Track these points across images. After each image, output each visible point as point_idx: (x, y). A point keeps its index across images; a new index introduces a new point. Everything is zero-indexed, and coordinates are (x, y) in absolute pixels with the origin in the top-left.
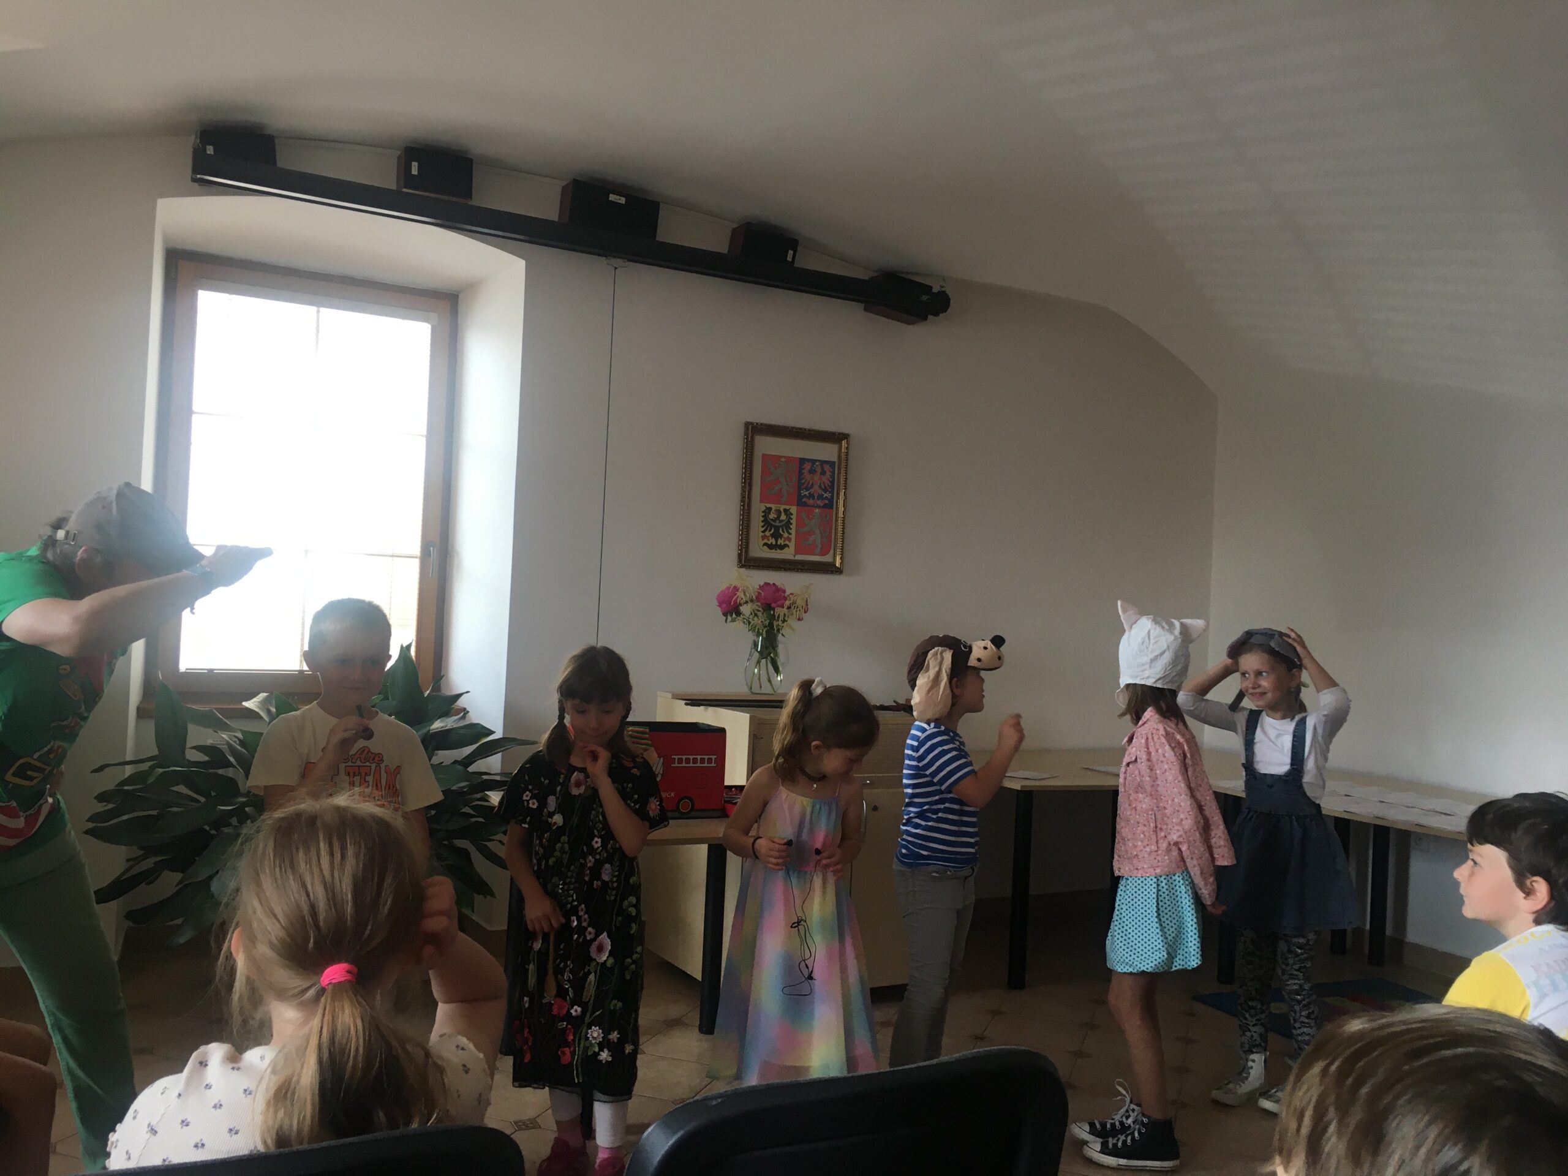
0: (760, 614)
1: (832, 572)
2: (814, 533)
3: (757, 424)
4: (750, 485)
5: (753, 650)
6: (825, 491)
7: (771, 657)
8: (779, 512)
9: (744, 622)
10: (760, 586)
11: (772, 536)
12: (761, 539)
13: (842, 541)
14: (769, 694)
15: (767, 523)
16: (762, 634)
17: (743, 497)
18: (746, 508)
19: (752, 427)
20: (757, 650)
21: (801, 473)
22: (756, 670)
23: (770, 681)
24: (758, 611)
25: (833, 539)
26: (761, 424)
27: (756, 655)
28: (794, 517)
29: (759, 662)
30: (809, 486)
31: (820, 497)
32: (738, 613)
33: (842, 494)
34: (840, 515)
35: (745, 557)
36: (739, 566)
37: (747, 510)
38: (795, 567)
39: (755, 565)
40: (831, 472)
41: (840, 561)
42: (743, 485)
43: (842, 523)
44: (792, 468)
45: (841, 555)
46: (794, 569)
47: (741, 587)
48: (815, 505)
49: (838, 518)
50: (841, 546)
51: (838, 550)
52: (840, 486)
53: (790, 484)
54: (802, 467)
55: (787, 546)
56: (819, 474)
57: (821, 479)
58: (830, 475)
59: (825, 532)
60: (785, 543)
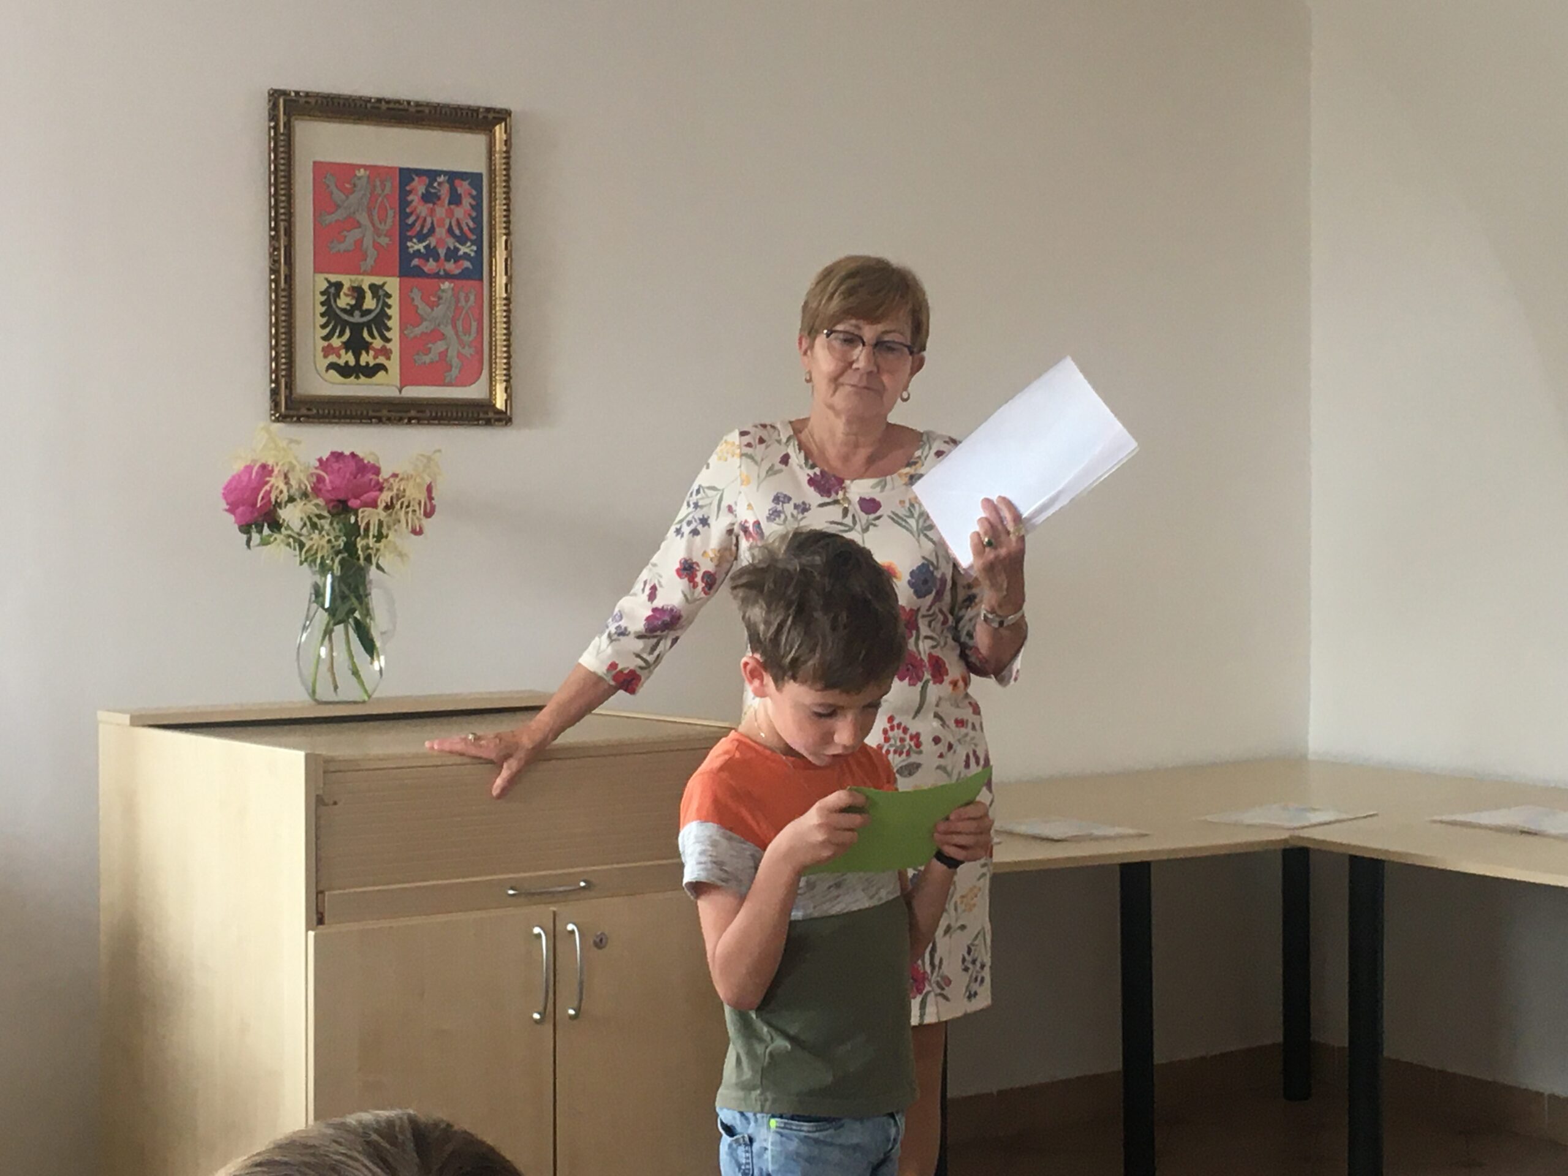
0: (325, 524)
1: (488, 423)
2: (443, 337)
3: (297, 93)
4: (289, 233)
5: (315, 606)
6: (462, 239)
7: (356, 621)
8: (358, 293)
9: (289, 545)
10: (320, 460)
11: (347, 346)
12: (320, 354)
13: (508, 352)
14: (355, 703)
15: (333, 318)
16: (331, 569)
17: (275, 261)
18: (283, 286)
19: (285, 101)
20: (323, 606)
21: (404, 203)
22: (323, 652)
23: (356, 673)
24: (320, 517)
25: (486, 345)
26: (307, 94)
27: (322, 618)
28: (394, 301)
29: (328, 632)
30: (425, 231)
31: (452, 255)
32: (276, 526)
33: (500, 246)
34: (500, 293)
35: (286, 398)
36: (273, 418)
37: (284, 290)
38: (403, 415)
39: (309, 413)
40: (473, 197)
41: (505, 396)
42: (273, 233)
43: (505, 311)
44: (383, 190)
45: (505, 381)
46: (401, 419)
47: (277, 464)
48: (442, 273)
49: (495, 300)
50: (505, 364)
51: (497, 372)
52: (495, 228)
53: (381, 227)
54: (408, 188)
55: (381, 367)
56: (447, 202)
57: (451, 214)
58: (470, 204)
59: (467, 332)
60: (378, 361)
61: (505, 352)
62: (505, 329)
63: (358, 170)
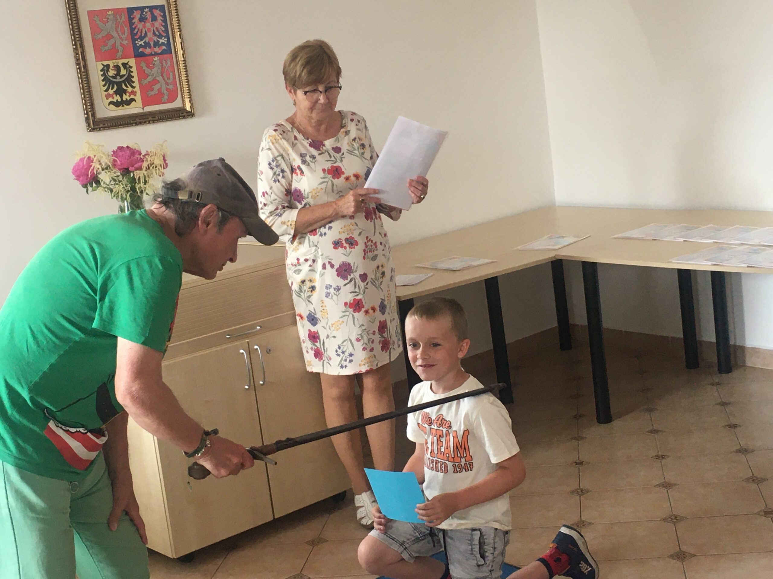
0: (119, 180)
1: (184, 117)
2: (158, 82)
4: (82, 46)
6: (160, 36)
8: (117, 68)
9: (106, 191)
10: (113, 151)
15: (108, 81)
17: (78, 60)
18: (83, 70)
24: (117, 177)
25: (178, 85)
32: (98, 182)
33: (177, 37)
34: (181, 59)
35: (93, 121)
36: (88, 130)
37: (84, 72)
38: (145, 120)
39: (104, 126)
41: (190, 104)
42: (74, 47)
43: (184, 66)
45: (189, 98)
46: (145, 122)
49: (179, 62)
50: (188, 90)
51: (185, 94)
52: (174, 29)
53: (123, 36)
54: (132, 17)
55: (133, 100)
56: (150, 20)
57: (153, 25)
58: (161, 20)
59: (169, 78)
60: (131, 97)
61: (187, 85)
62: (185, 74)
63: (108, 12)
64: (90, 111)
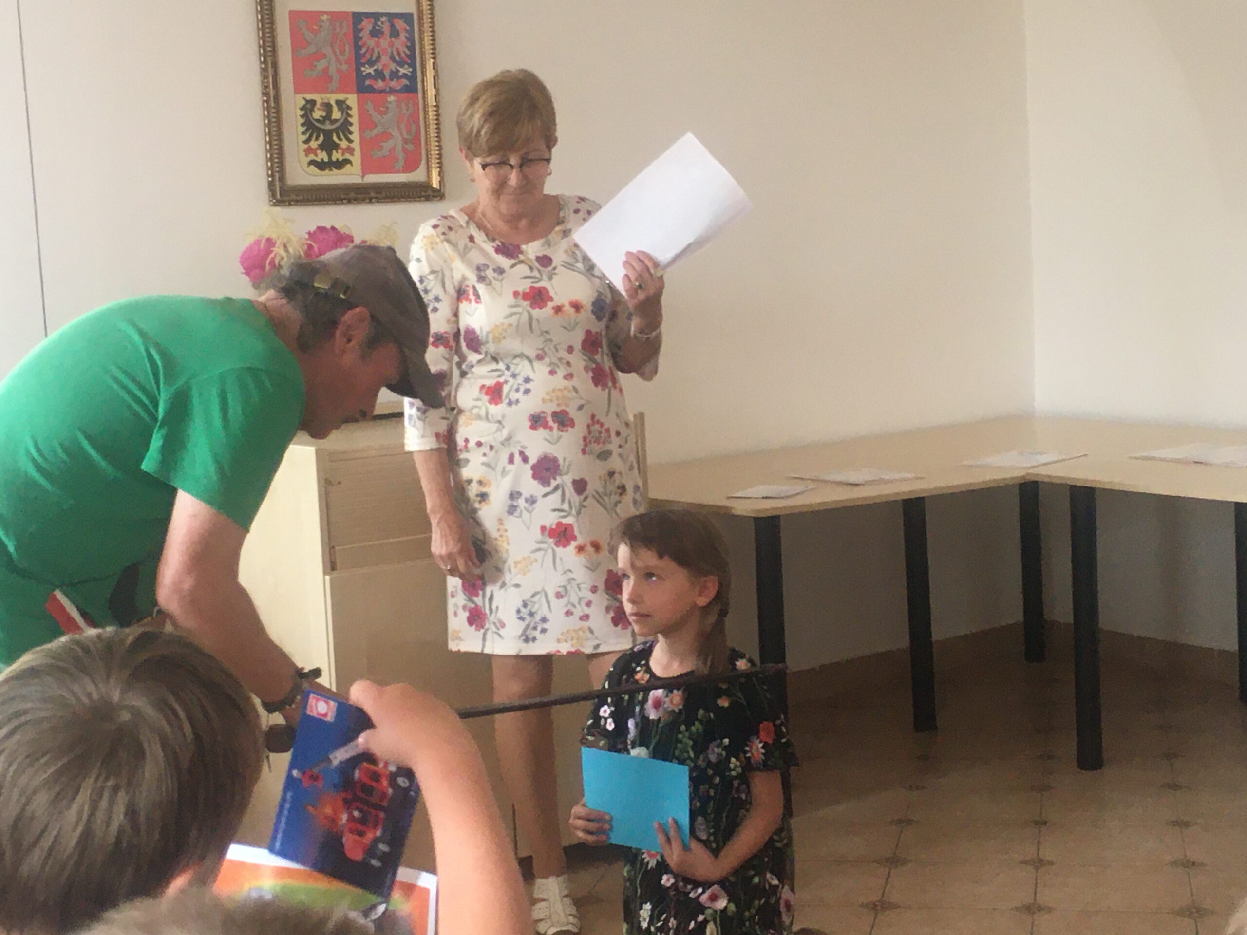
1: (428, 198)
2: (391, 137)
4: (275, 65)
6: (401, 64)
8: (328, 107)
10: (309, 233)
11: (322, 147)
12: (304, 154)
13: (440, 145)
15: (310, 127)
17: (266, 87)
18: (273, 105)
21: (357, 38)
25: (423, 143)
28: (354, 112)
30: (374, 59)
31: (394, 75)
33: (429, 66)
34: (432, 103)
35: (280, 188)
36: (271, 203)
38: (365, 196)
39: (298, 198)
40: (407, 31)
41: (439, 178)
42: (263, 66)
43: (435, 115)
44: (341, 30)
45: (439, 167)
46: (364, 199)
47: (278, 238)
48: (388, 89)
49: (428, 108)
50: (438, 154)
51: (433, 161)
52: (425, 54)
53: (341, 57)
54: (359, 27)
55: (347, 161)
56: (388, 36)
57: (391, 45)
58: (406, 37)
59: (409, 132)
60: (344, 157)
61: (437, 146)
63: (323, 15)
64: (277, 172)
